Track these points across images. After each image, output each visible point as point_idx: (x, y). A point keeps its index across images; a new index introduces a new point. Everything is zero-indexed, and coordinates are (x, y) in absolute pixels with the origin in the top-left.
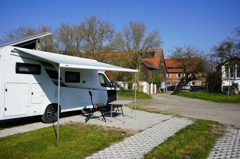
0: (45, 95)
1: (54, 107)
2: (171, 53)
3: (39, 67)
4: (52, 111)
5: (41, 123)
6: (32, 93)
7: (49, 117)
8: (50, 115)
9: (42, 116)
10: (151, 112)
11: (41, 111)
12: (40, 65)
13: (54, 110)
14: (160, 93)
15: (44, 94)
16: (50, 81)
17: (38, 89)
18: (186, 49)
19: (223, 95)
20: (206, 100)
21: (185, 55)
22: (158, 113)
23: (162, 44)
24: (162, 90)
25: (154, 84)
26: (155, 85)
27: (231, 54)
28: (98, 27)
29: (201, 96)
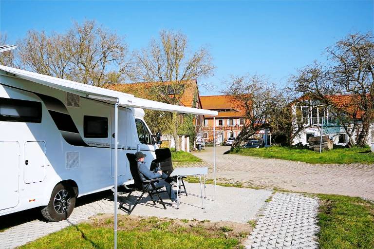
0: (49, 164)
1: (66, 188)
2: (226, 86)
3: (38, 106)
4: (62, 196)
5: (37, 221)
6: (27, 161)
7: (57, 208)
8: (59, 205)
9: (43, 207)
10: (227, 186)
11: (43, 198)
12: (40, 104)
13: (65, 194)
14: (196, 151)
15: (48, 162)
16: (59, 135)
17: (36, 153)
18: (248, 80)
19: (311, 151)
20: (291, 160)
21: (249, 88)
22: (239, 186)
23: (214, 70)
24: (198, 147)
25: (186, 137)
26: (188, 138)
27: (319, 87)
28: (97, 40)
29: (279, 155)
